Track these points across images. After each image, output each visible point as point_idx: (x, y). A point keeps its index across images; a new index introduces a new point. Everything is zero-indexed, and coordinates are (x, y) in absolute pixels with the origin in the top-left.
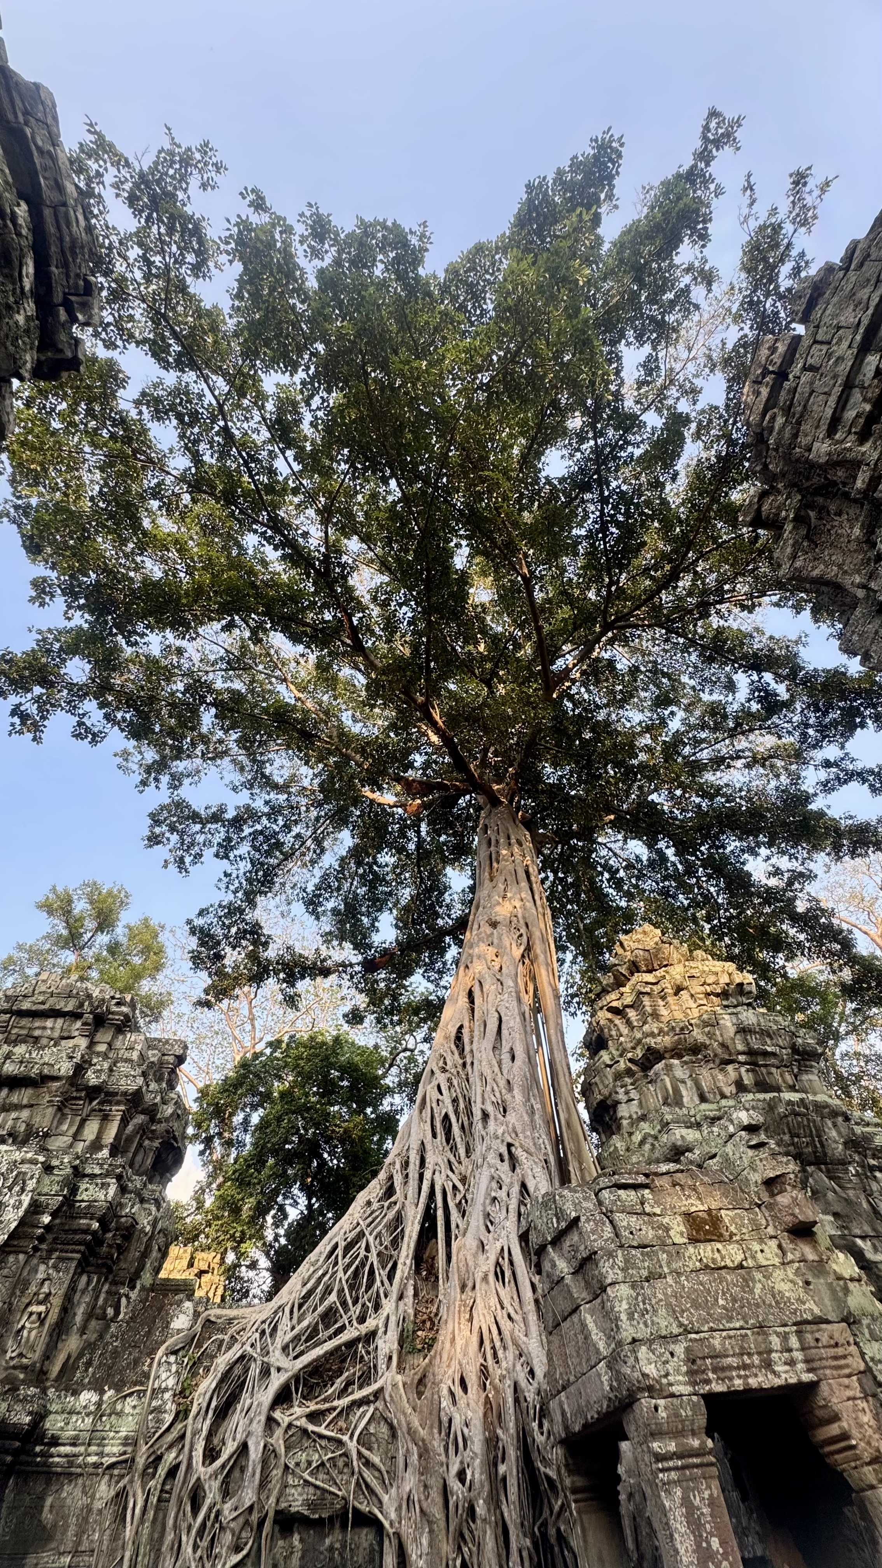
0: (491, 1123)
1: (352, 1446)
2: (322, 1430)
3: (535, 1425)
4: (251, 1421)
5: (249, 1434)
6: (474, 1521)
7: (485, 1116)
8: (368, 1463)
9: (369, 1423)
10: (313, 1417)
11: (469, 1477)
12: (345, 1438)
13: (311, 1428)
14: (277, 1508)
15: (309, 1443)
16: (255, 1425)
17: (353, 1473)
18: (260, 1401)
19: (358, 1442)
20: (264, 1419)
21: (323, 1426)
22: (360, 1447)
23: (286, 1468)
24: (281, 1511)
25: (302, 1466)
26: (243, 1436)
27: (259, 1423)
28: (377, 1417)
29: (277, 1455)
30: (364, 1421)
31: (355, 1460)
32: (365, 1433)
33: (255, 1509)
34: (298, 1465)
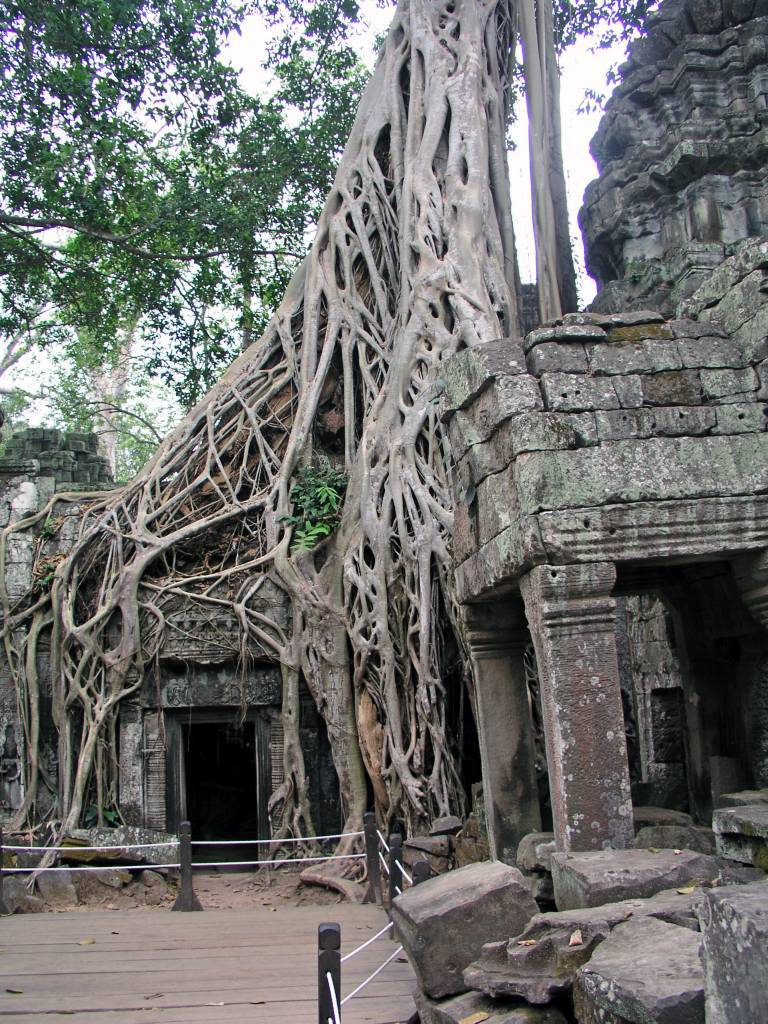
0: (423, 267)
1: (240, 608)
2: (203, 596)
4: (120, 590)
5: (120, 600)
6: (378, 665)
7: (416, 256)
8: (257, 622)
9: (259, 589)
10: (192, 586)
11: (374, 631)
12: (232, 603)
13: (190, 594)
14: (162, 657)
15: (189, 607)
16: (125, 594)
17: (243, 631)
18: (127, 574)
19: (247, 605)
20: (136, 587)
21: (205, 593)
22: (250, 610)
23: (168, 627)
24: (169, 660)
25: (186, 625)
26: (115, 602)
27: (131, 591)
28: (268, 585)
29: (155, 616)
30: (253, 589)
31: (245, 620)
32: (255, 597)
33: (140, 657)
34: (180, 624)
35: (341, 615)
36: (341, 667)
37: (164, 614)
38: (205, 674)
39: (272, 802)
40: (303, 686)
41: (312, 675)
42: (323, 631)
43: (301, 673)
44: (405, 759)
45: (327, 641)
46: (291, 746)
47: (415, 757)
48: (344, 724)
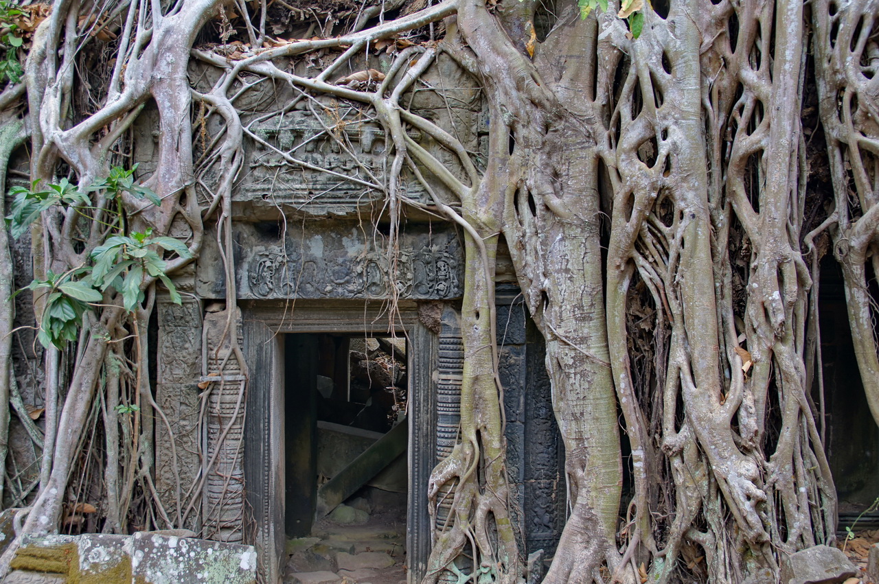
1: (388, 107)
2: (318, 81)
3: (852, 59)
4: (155, 63)
5: (153, 83)
6: (668, 221)
8: (426, 139)
9: (425, 72)
10: (295, 59)
11: (663, 152)
12: (375, 97)
13: (290, 77)
14: (238, 198)
15: (292, 103)
16: (164, 69)
17: (394, 152)
18: (168, 32)
19: (401, 103)
20: (184, 60)
21: (322, 75)
22: (407, 112)
23: (247, 140)
24: (248, 205)
25: (285, 138)
26: (142, 86)
27: (174, 65)
28: (445, 65)
29: (223, 120)
30: (414, 71)
31: (398, 132)
32: (416, 89)
33: (193, 198)
34: (272, 136)
35: (589, 121)
36: (583, 225)
37: (241, 116)
38: (318, 237)
39: (436, 478)
40: (503, 265)
41: (522, 246)
42: (549, 154)
43: (502, 238)
44: (722, 415)
45: (556, 175)
46: (476, 379)
47: (743, 413)
48: (583, 340)
